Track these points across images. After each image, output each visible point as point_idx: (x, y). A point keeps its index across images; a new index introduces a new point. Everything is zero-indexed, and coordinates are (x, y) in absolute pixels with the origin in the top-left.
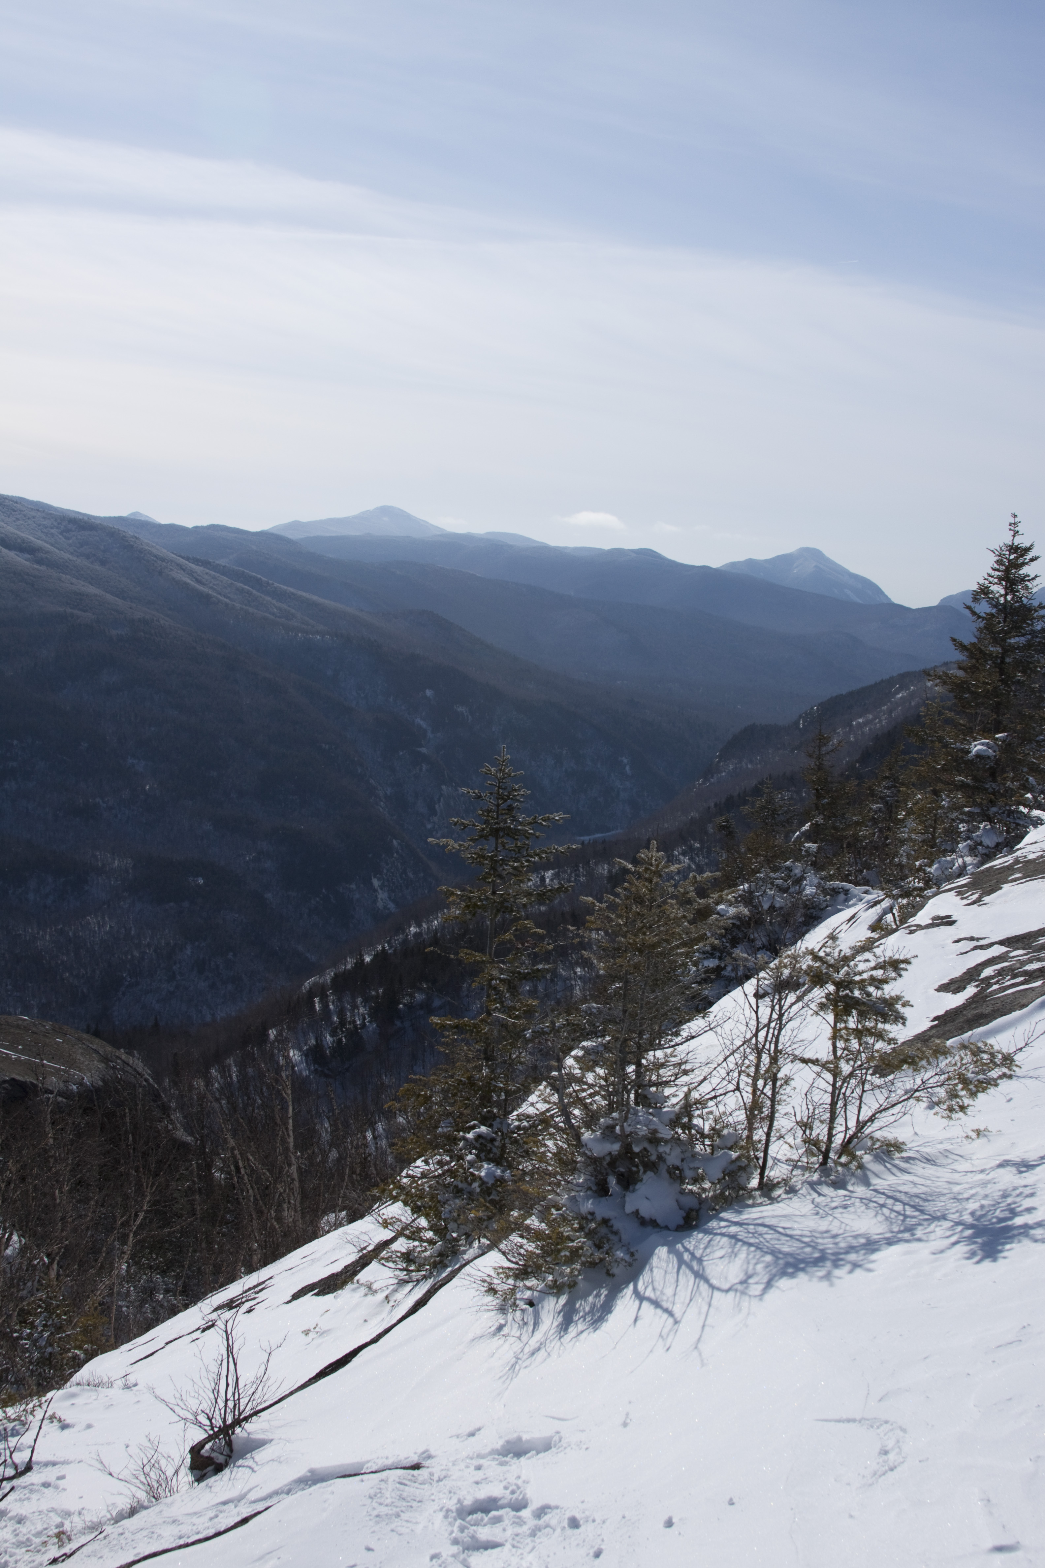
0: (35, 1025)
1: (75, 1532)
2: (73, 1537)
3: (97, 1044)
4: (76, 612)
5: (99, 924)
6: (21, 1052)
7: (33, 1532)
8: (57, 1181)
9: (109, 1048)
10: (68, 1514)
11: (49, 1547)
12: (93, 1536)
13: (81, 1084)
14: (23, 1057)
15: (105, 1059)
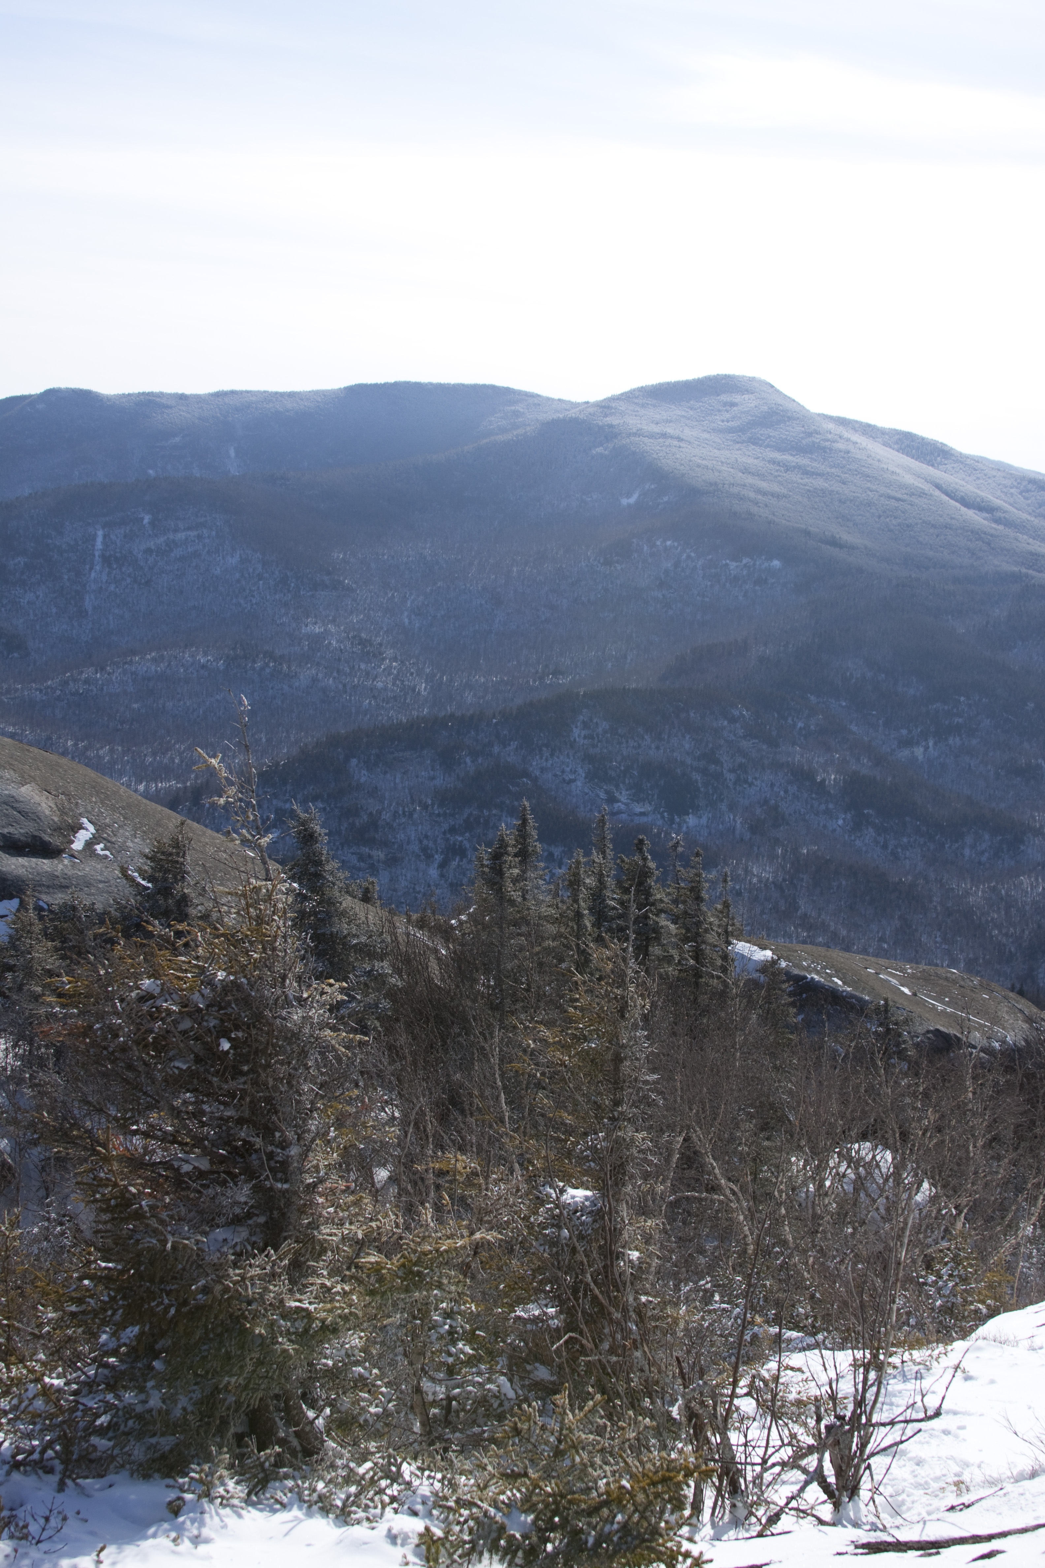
0: (963, 979)
1: (974, 1483)
2: (972, 1488)
3: (1023, 1004)
4: (1030, 572)
5: (1032, 885)
6: (947, 1004)
7: (932, 1476)
8: (973, 1135)
9: (1035, 1010)
10: (967, 1465)
11: (947, 1493)
12: (992, 1491)
13: (1003, 1042)
14: (949, 1010)
15: (1029, 1020)
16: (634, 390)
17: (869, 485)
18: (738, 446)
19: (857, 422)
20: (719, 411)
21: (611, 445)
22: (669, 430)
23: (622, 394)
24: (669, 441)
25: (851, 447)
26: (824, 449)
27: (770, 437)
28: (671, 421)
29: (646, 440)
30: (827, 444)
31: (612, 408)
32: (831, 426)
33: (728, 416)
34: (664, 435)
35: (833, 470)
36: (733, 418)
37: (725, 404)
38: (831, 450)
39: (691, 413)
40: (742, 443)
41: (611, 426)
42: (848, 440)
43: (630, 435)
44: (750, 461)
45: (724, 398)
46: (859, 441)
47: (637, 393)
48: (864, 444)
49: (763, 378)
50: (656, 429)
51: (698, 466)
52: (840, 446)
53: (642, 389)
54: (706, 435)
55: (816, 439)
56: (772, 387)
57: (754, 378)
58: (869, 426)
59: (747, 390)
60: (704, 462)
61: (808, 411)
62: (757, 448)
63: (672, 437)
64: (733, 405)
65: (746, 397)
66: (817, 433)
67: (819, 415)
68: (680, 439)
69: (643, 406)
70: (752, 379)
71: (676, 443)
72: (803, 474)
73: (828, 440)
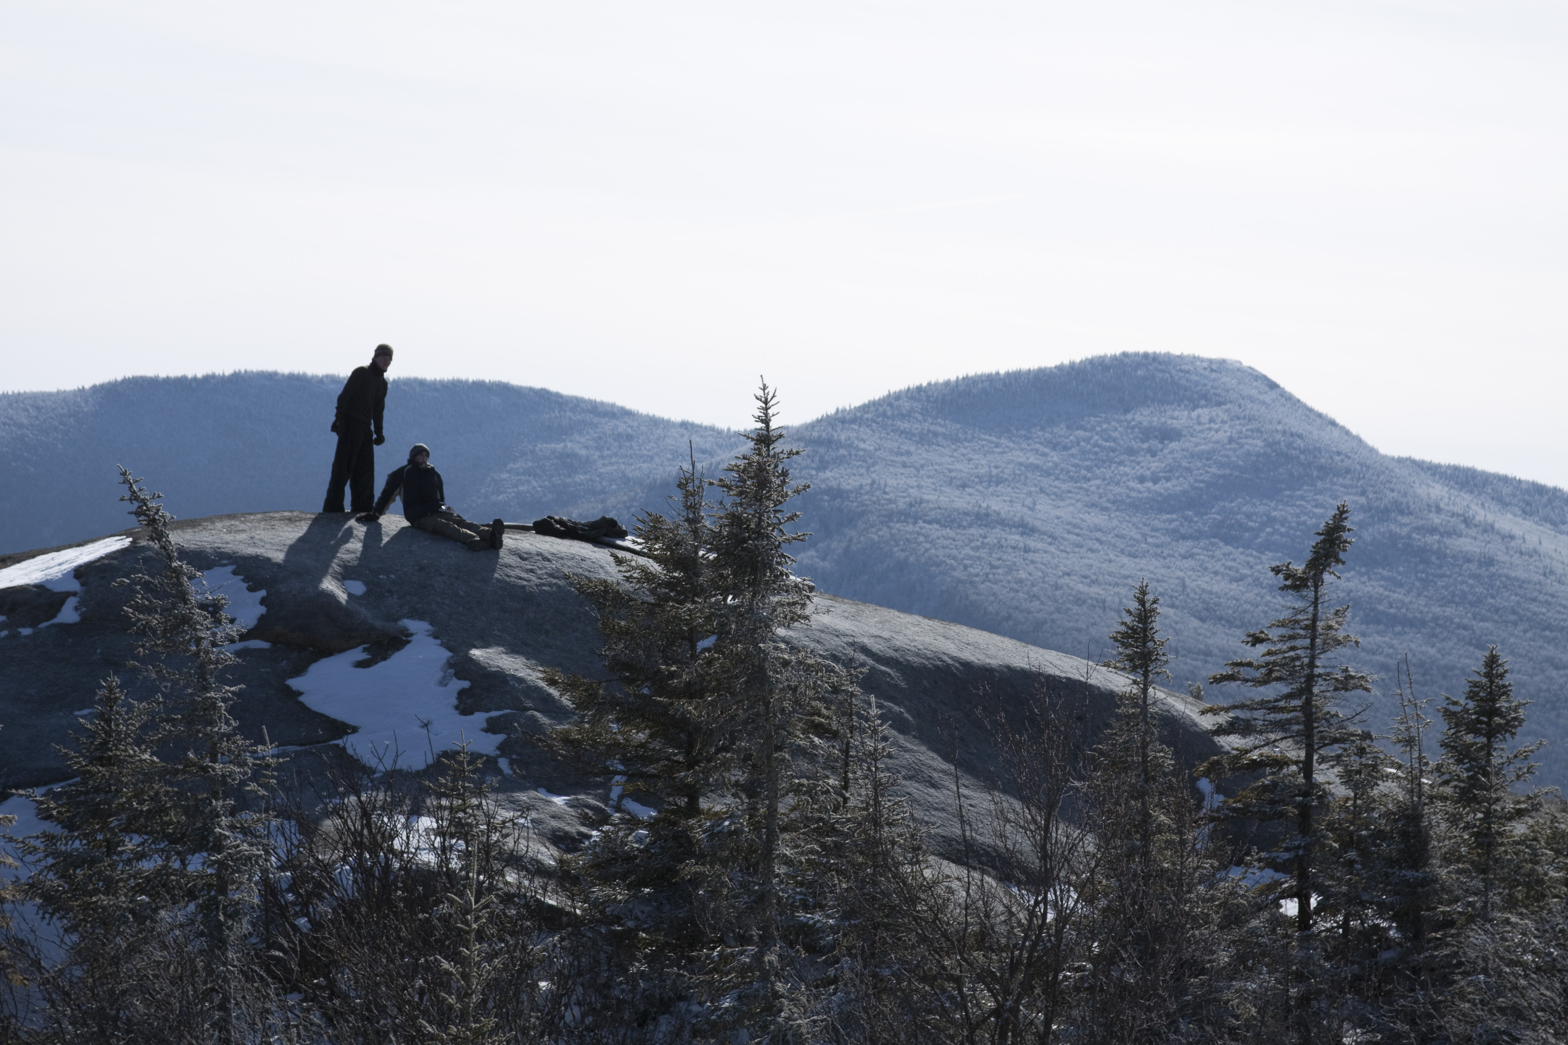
16: (898, 396)
17: (1550, 651)
18: (1183, 547)
19: (1505, 480)
20: (1131, 452)
21: (837, 545)
22: (996, 505)
23: (865, 408)
24: (995, 535)
25: (1496, 549)
26: (1423, 555)
27: (1271, 521)
28: (999, 481)
29: (934, 531)
30: (1432, 540)
31: (839, 445)
32: (1437, 491)
33: (1156, 465)
34: (983, 519)
35: (1449, 611)
36: (1170, 472)
37: (1147, 433)
38: (1441, 555)
39: (1055, 457)
40: (1196, 537)
41: (838, 493)
42: (1489, 529)
43: (889, 517)
44: (1219, 586)
45: (1144, 416)
46: (1517, 531)
47: (906, 405)
48: (1532, 540)
49: (1246, 363)
50: (962, 501)
51: (1079, 601)
52: (1467, 544)
53: (917, 394)
54: (1096, 518)
55: (1401, 526)
56: (1273, 386)
57: (1223, 362)
58: (1539, 490)
59: (1205, 396)
60: (1094, 590)
61: (1372, 450)
62: (1238, 554)
63: (1003, 523)
64: (1167, 435)
65: (1204, 413)
66: (1401, 509)
67: (1400, 461)
68: (1026, 529)
69: (924, 439)
70: (1219, 367)
71: (1015, 538)
72: (1366, 621)
73: (1433, 530)
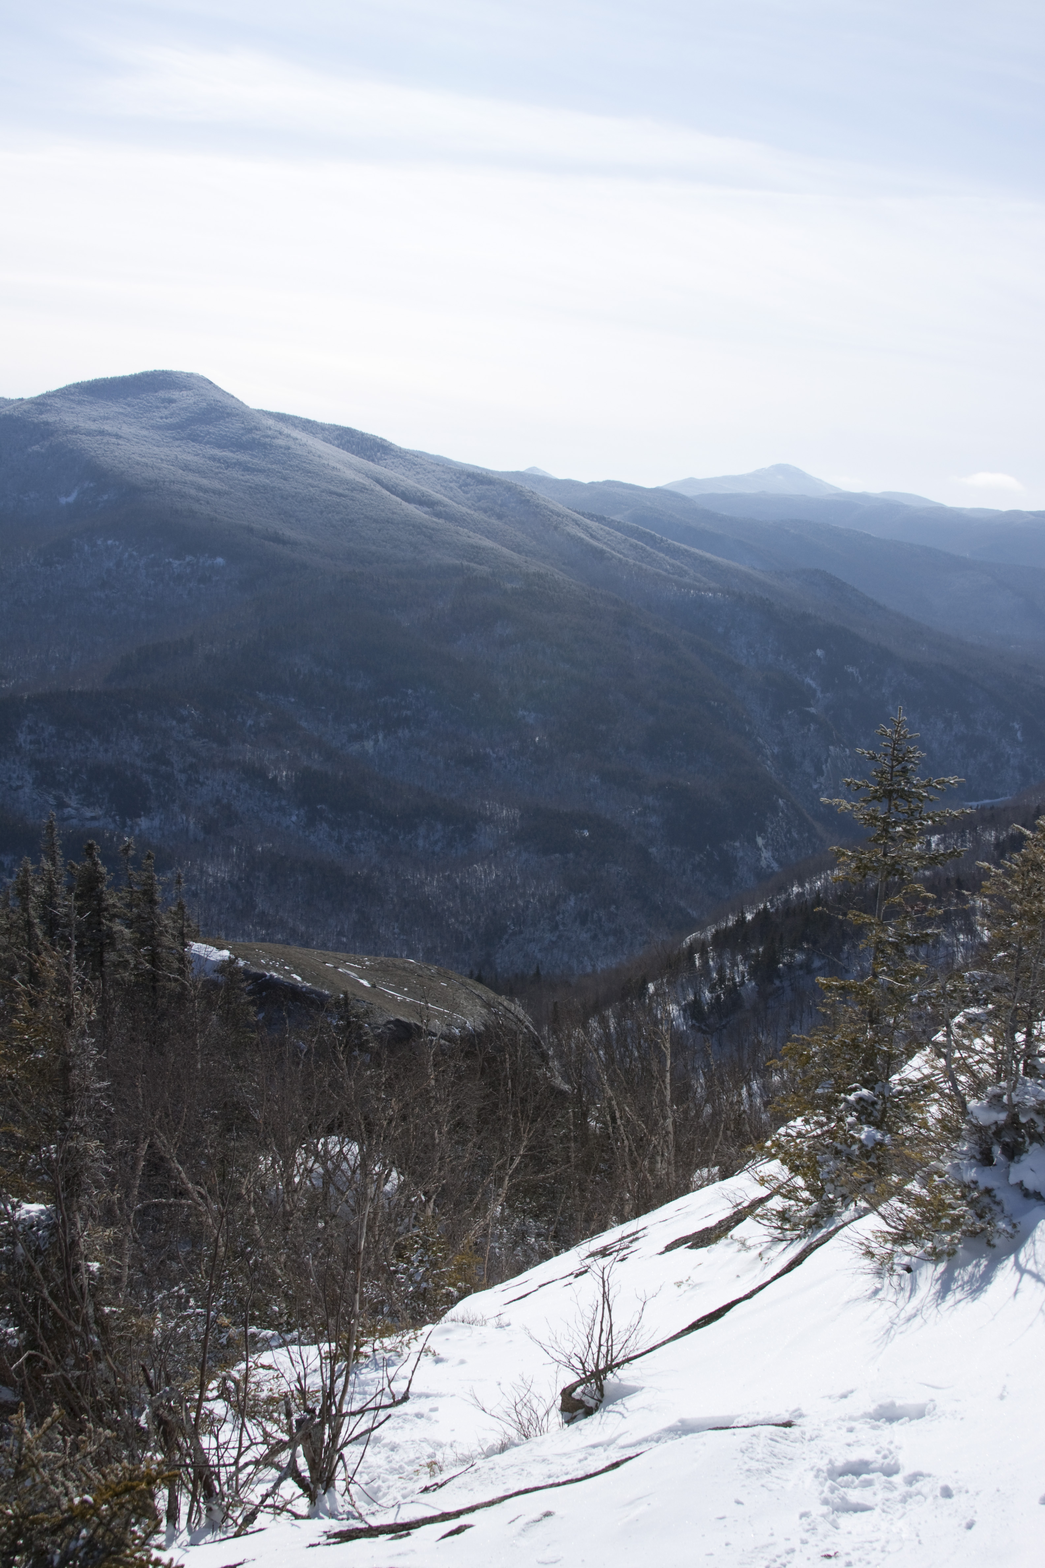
16: (70, 386)
17: (310, 481)
18: (177, 443)
19: (296, 418)
20: (157, 407)
21: (47, 443)
22: (107, 428)
23: (57, 391)
24: (106, 439)
25: (291, 443)
26: (264, 446)
27: (209, 433)
28: (108, 418)
29: (83, 437)
30: (268, 440)
31: (47, 405)
32: (270, 422)
33: (166, 412)
34: (102, 433)
35: (274, 466)
36: (172, 415)
37: (164, 400)
38: (271, 446)
39: (129, 409)
40: (182, 439)
41: (47, 423)
42: (288, 436)
43: (66, 432)
44: (190, 458)
45: (162, 394)
46: (299, 437)
47: (73, 390)
48: (304, 440)
49: (201, 374)
50: (93, 426)
51: (138, 463)
52: (280, 442)
53: (77, 386)
54: (144, 432)
55: (257, 435)
56: (211, 383)
57: (192, 374)
58: (309, 421)
59: (185, 387)
60: (143, 460)
61: (247, 407)
62: (196, 445)
63: (110, 434)
64: (171, 401)
65: (185, 393)
66: (257, 429)
67: (258, 411)
68: (118, 436)
69: (79, 403)
70: (190, 376)
71: (114, 440)
72: (244, 470)
73: (268, 437)
